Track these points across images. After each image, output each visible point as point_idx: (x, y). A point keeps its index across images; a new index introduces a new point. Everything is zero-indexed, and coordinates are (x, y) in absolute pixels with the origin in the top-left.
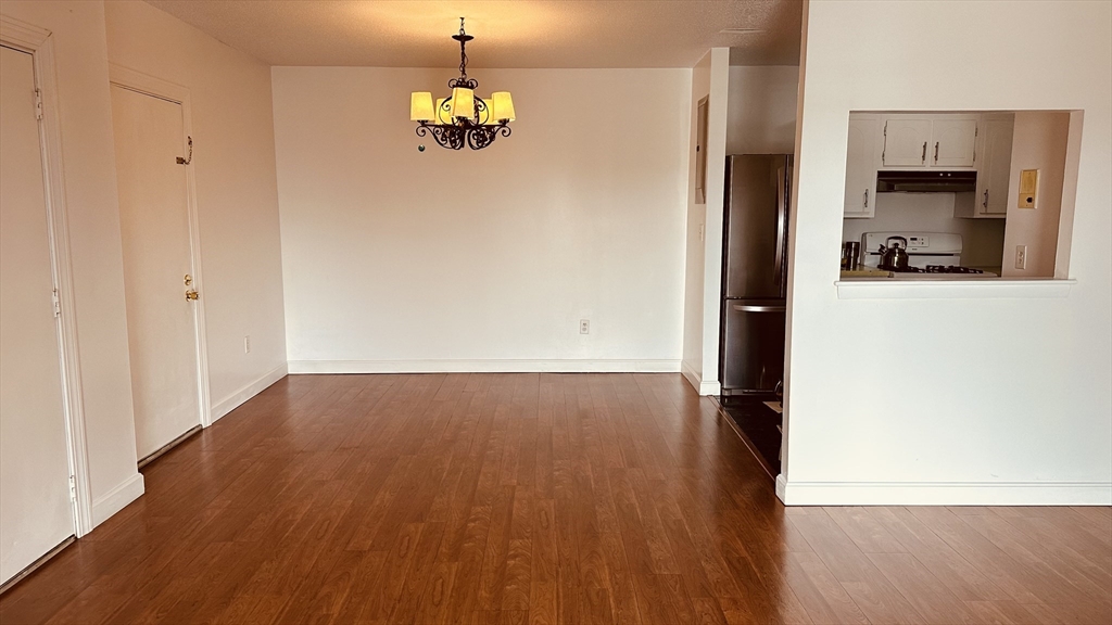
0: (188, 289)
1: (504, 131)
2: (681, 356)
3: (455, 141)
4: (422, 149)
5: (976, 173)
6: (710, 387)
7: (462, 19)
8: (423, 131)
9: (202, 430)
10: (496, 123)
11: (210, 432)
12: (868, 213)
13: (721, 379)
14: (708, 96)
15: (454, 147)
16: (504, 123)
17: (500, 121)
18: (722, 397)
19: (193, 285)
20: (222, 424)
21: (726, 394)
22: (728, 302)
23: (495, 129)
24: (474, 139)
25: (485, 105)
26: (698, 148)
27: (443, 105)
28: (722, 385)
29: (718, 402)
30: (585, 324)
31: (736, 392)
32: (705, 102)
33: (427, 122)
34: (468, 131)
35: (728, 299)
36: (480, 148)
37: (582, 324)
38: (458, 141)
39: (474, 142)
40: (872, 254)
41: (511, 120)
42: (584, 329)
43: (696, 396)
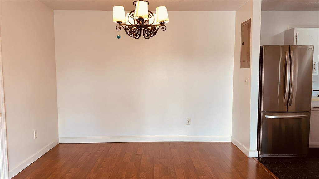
1: (163, 28)
2: (231, 135)
4: (119, 37)
6: (253, 152)
8: (120, 28)
10: (159, 23)
12: (316, 73)
14: (251, 19)
15: (135, 38)
16: (163, 23)
18: (259, 158)
21: (261, 156)
22: (262, 113)
23: (158, 27)
24: (146, 33)
25: (152, 14)
26: (243, 44)
27: (130, 14)
28: (259, 152)
29: (257, 160)
30: (189, 121)
31: (265, 156)
32: (248, 22)
33: (121, 23)
34: (143, 29)
35: (262, 112)
36: (149, 38)
37: (187, 120)
38: (137, 34)
39: (146, 35)
40: (314, 90)
41: (167, 22)
42: (188, 123)
43: (246, 158)
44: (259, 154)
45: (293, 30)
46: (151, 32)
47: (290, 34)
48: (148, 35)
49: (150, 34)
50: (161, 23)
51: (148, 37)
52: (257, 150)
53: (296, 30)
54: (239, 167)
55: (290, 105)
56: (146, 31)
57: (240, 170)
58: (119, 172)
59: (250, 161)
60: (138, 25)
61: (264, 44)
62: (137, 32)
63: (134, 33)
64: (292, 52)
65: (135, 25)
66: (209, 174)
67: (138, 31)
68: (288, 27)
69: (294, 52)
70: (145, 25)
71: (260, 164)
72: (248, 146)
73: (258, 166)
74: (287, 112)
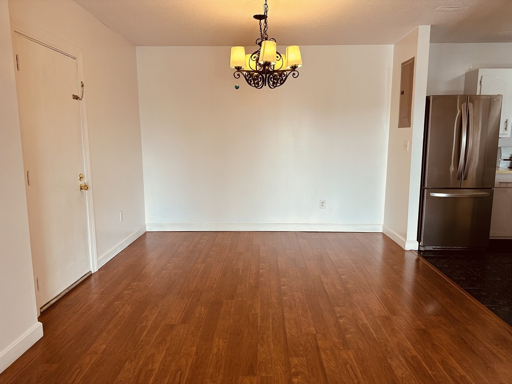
0: (82, 183)
1: (294, 74)
2: (382, 222)
3: (258, 83)
4: (237, 88)
6: (411, 244)
8: (239, 75)
9: (91, 275)
10: (289, 68)
11: (97, 276)
12: (506, 134)
13: (419, 239)
14: (414, 57)
15: (256, 87)
16: (294, 68)
18: (419, 251)
19: (85, 180)
20: (105, 269)
21: (422, 249)
22: (426, 190)
23: (288, 72)
24: (271, 81)
25: (281, 56)
27: (251, 57)
28: (419, 243)
29: (417, 254)
30: (323, 203)
31: (428, 248)
32: (410, 62)
33: (241, 68)
34: (268, 75)
35: (426, 188)
36: (275, 87)
37: (321, 202)
38: (260, 83)
39: (271, 83)
40: (504, 160)
41: (299, 66)
42: (322, 206)
43: (403, 251)
44: (419, 246)
45: (476, 72)
46: (277, 79)
47: (472, 77)
48: (273, 84)
49: (276, 81)
50: (292, 67)
51: (273, 86)
52: (417, 240)
53: (481, 72)
54: (391, 261)
55: (465, 179)
56: (271, 78)
57: (391, 264)
58: (234, 262)
59: (407, 254)
60: (261, 70)
61: (431, 94)
62: (259, 80)
63: (256, 82)
64: (471, 105)
65: (256, 71)
66: (350, 267)
67: (260, 78)
68: (471, 67)
69: (473, 105)
70: (271, 70)
71: (421, 259)
72: (405, 236)
73: (418, 260)
74: (460, 188)
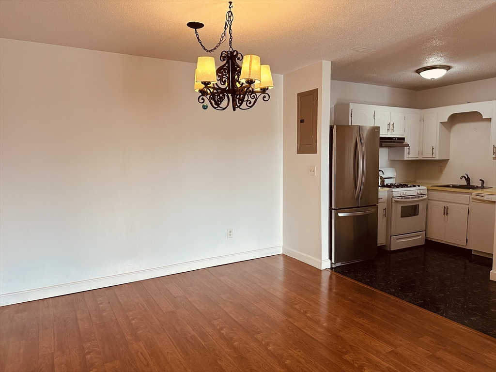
1: (264, 97)
5: (404, 138)
6: (325, 264)
7: (231, 3)
8: (203, 99)
10: (258, 90)
14: (318, 89)
16: (264, 90)
17: (261, 89)
18: (332, 268)
21: (334, 266)
22: (333, 211)
23: (258, 95)
26: (302, 121)
29: (330, 271)
30: (230, 232)
32: (312, 93)
37: (229, 232)
41: (270, 88)
42: (230, 235)
43: (319, 271)
44: (331, 263)
52: (329, 259)
53: (351, 106)
59: (323, 274)
74: (358, 207)
